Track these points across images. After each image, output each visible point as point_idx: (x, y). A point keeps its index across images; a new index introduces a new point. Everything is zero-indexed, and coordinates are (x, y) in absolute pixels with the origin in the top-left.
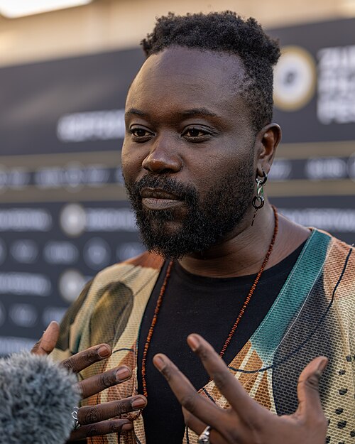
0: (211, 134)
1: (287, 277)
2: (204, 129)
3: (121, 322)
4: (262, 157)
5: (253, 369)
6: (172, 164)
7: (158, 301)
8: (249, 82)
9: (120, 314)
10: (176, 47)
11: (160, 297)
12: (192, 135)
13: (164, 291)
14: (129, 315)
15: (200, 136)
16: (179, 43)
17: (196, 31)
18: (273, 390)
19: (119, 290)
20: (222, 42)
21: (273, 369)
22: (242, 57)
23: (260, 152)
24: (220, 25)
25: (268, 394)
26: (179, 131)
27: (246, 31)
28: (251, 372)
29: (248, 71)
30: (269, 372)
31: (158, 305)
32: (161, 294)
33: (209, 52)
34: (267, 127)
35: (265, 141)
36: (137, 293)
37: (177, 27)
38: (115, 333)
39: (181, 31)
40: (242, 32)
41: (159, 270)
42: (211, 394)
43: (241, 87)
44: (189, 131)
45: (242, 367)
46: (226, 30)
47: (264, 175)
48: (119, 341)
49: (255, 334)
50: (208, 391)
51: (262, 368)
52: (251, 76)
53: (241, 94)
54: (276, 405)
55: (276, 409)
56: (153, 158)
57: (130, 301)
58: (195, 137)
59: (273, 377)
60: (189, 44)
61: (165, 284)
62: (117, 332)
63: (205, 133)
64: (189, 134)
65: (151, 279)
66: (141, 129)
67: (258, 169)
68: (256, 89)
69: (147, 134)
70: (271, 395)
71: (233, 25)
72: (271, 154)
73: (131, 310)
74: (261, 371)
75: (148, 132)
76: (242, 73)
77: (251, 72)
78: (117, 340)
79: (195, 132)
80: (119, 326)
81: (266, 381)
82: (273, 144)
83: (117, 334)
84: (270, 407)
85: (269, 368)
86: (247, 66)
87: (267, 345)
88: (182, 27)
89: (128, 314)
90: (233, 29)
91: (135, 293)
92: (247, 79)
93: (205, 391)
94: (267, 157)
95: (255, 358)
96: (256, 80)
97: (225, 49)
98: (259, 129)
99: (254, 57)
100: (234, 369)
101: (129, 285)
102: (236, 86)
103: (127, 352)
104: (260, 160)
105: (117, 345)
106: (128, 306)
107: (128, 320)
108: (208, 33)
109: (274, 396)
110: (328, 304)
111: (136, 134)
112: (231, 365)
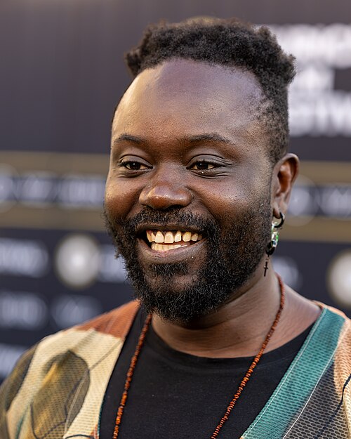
0: (224, 166)
1: (290, 364)
2: (216, 160)
3: (74, 401)
4: (278, 195)
6: (181, 199)
7: (129, 374)
8: (268, 104)
9: (73, 391)
10: (179, 59)
11: (131, 369)
12: (199, 169)
13: (136, 362)
14: (86, 394)
15: (210, 169)
16: (182, 55)
17: (202, 42)
19: (69, 361)
20: (233, 55)
22: (257, 74)
23: (276, 188)
24: (231, 35)
26: (184, 163)
27: (260, 44)
29: (264, 91)
31: (129, 379)
32: (132, 365)
33: (219, 67)
34: (284, 158)
35: (281, 176)
36: (94, 366)
37: (178, 37)
38: (67, 415)
39: (183, 42)
40: (256, 45)
41: (123, 339)
43: (258, 109)
44: (197, 163)
46: (239, 41)
47: (281, 217)
48: (73, 424)
52: (269, 97)
53: (259, 118)
56: (156, 193)
57: (85, 376)
60: (196, 56)
61: (136, 353)
62: (69, 413)
63: (216, 166)
64: (196, 168)
65: (113, 349)
66: (136, 163)
67: (274, 210)
68: (275, 112)
69: (142, 167)
71: (247, 36)
72: (287, 191)
73: (88, 387)
75: (144, 165)
76: (258, 93)
77: (268, 92)
78: (70, 423)
79: (204, 165)
80: (72, 406)
82: (290, 179)
83: (69, 416)
86: (263, 85)
88: (184, 37)
89: (83, 392)
90: (245, 41)
91: (90, 366)
92: (264, 101)
94: (283, 195)
96: (274, 102)
97: (237, 65)
98: (277, 160)
99: (271, 75)
101: (81, 354)
102: (253, 108)
104: (277, 199)
105: (70, 429)
106: (83, 382)
107: (84, 399)
108: (217, 45)
110: (338, 400)
111: (129, 167)
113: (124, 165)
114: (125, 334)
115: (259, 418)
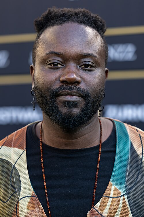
2: (91, 64)
5: (117, 196)
18: (129, 205)
21: (127, 195)
25: (127, 207)
28: (116, 197)
30: (126, 196)
42: (98, 210)
45: (111, 195)
48: (21, 193)
49: (112, 178)
50: (97, 209)
51: (121, 195)
54: (131, 212)
55: (132, 214)
59: (128, 199)
70: (129, 207)
74: (121, 196)
75: (60, 64)
81: (125, 201)
84: (129, 213)
85: (125, 194)
87: (120, 182)
93: (95, 209)
95: (116, 190)
100: (107, 197)
103: (30, 198)
105: (20, 195)
109: (130, 208)
110: (140, 158)
111: (52, 65)
112: (105, 195)
113: (50, 64)
114: (25, 147)
115: (114, 172)
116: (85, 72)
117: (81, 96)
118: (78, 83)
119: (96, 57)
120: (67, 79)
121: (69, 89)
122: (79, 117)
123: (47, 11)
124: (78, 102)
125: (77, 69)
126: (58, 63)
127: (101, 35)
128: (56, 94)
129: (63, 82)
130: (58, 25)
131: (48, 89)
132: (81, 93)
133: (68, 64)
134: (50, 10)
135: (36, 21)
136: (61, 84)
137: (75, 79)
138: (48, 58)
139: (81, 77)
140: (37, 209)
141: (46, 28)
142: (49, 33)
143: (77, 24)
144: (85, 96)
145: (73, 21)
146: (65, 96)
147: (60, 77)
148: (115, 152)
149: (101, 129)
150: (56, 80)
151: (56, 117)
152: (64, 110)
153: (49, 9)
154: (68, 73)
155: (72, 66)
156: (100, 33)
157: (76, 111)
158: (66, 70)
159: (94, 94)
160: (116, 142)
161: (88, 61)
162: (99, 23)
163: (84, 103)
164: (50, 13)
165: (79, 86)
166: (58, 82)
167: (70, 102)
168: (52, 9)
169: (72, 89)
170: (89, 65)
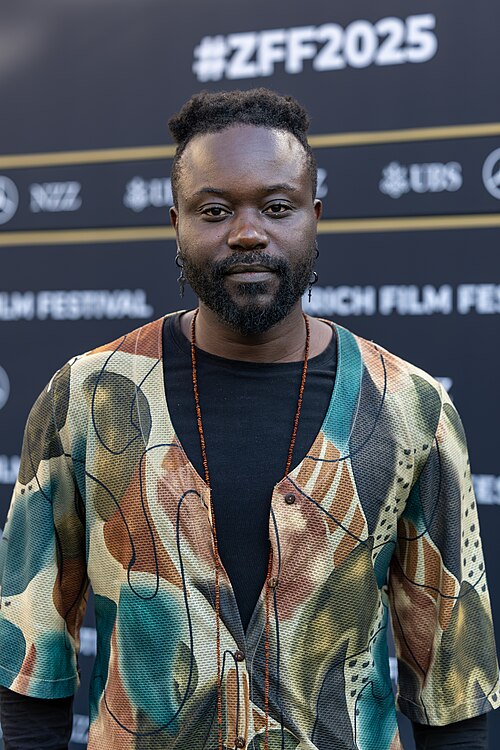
0: (291, 209)
2: (286, 203)
5: (333, 459)
12: (274, 211)
15: (283, 211)
18: (355, 478)
21: (351, 458)
25: (351, 481)
26: (260, 208)
28: (331, 461)
30: (348, 461)
42: (296, 482)
44: (272, 207)
45: (322, 457)
49: (324, 424)
50: (293, 480)
51: (341, 457)
54: (358, 492)
55: (359, 495)
58: (276, 212)
59: (352, 466)
63: (286, 208)
64: (270, 210)
66: (217, 208)
69: (223, 213)
70: (353, 482)
74: (340, 460)
75: (224, 210)
79: (276, 208)
81: (347, 470)
84: (353, 492)
85: (347, 457)
87: (339, 435)
93: (289, 479)
95: (331, 449)
100: (314, 459)
109: (356, 483)
110: (381, 395)
111: (210, 214)
112: (309, 455)
113: (205, 212)
114: (160, 354)
115: (328, 414)
116: (274, 221)
117: (272, 271)
118: (263, 245)
119: (293, 190)
120: (240, 240)
121: (246, 260)
122: (271, 311)
123: (191, 101)
124: (266, 284)
125: (259, 217)
126: (221, 209)
127: (300, 140)
128: (224, 272)
129: (234, 247)
130: (213, 130)
131: (207, 262)
132: (270, 266)
133: (240, 210)
134: (195, 100)
135: (172, 123)
136: (231, 252)
137: (255, 239)
138: (201, 200)
139: (268, 233)
140: (181, 469)
141: (192, 136)
142: (197, 149)
143: (250, 128)
144: (279, 269)
145: (242, 121)
146: (240, 275)
147: (227, 236)
148: (334, 378)
149: (308, 333)
150: (221, 243)
151: (227, 317)
152: (241, 301)
153: (194, 96)
154: (241, 228)
155: (249, 213)
156: (297, 136)
157: (264, 300)
158: (238, 223)
159: (297, 261)
160: (337, 361)
161: (279, 198)
162: (293, 115)
163: (278, 283)
164: (197, 105)
165: (265, 252)
166: (225, 247)
167: (251, 284)
168: (200, 96)
169: (252, 261)
170: (280, 206)
